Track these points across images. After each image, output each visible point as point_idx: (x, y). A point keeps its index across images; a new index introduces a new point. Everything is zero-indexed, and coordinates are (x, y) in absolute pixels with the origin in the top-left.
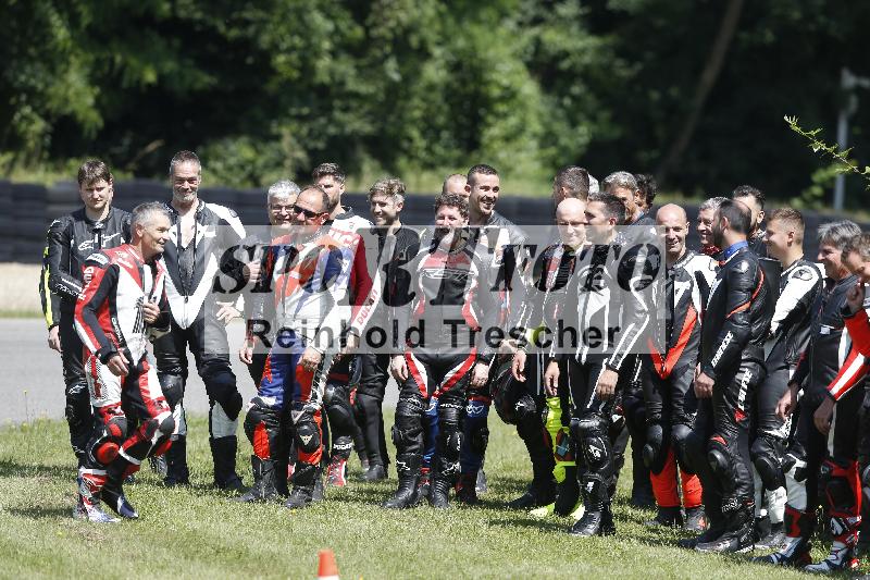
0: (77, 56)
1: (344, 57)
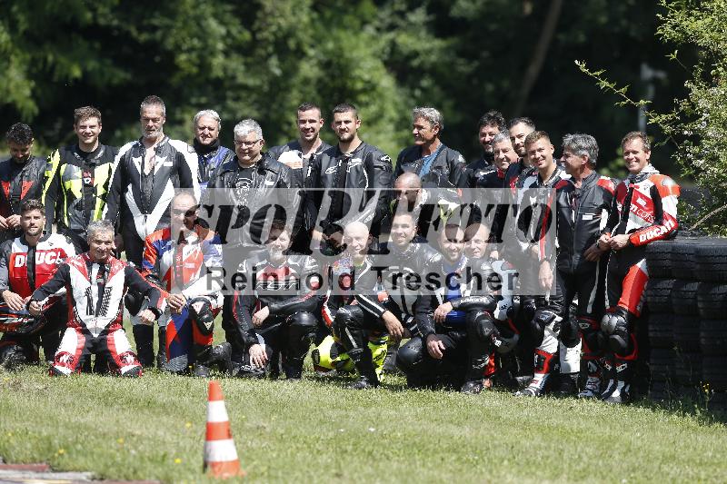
0: (16, 55)
1: (234, 56)
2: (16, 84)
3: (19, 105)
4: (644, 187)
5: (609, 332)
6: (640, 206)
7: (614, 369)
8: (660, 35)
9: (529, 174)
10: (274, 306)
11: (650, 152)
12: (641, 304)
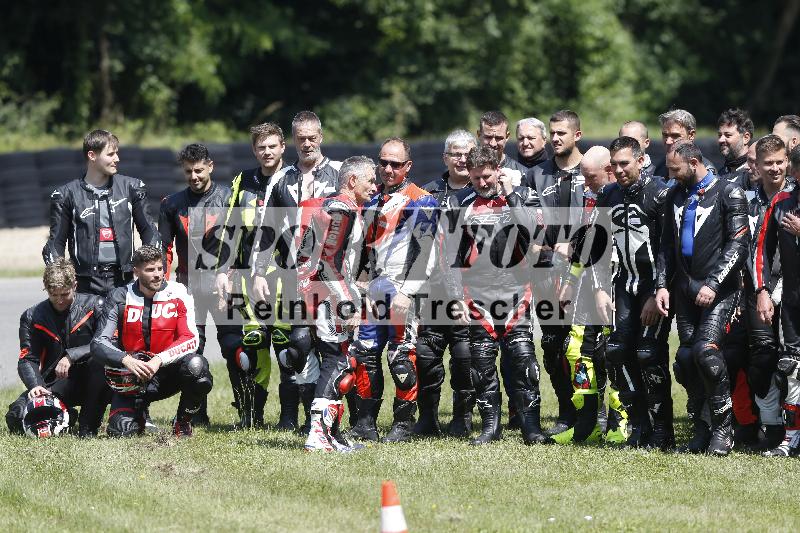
0: (197, 27)
1: (446, 17)
2: (198, 60)
3: (203, 84)
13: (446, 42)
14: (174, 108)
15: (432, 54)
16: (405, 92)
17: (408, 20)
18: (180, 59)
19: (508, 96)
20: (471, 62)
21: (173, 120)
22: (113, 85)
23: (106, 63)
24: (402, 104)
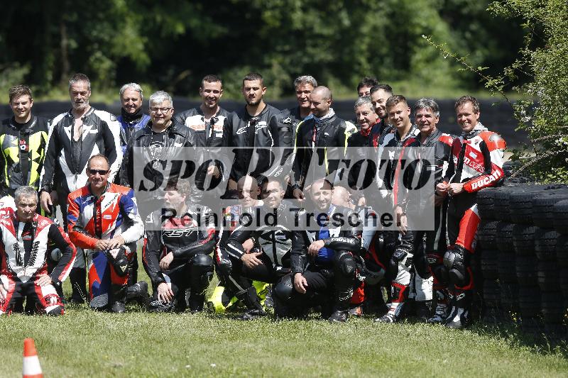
0: (131, 17)
1: (312, 11)
2: (131, 40)
3: (134, 57)
4: (475, 143)
5: (450, 267)
6: (472, 159)
7: (455, 298)
8: (491, 11)
9: (389, 132)
10: (179, 251)
11: (479, 113)
12: (475, 242)
13: (311, 29)
14: (114, 74)
15: (302, 37)
16: (282, 64)
17: (283, 13)
18: (118, 40)
19: (357, 67)
20: (328, 43)
21: (113, 83)
22: (70, 57)
23: (64, 42)
24: (279, 73)
